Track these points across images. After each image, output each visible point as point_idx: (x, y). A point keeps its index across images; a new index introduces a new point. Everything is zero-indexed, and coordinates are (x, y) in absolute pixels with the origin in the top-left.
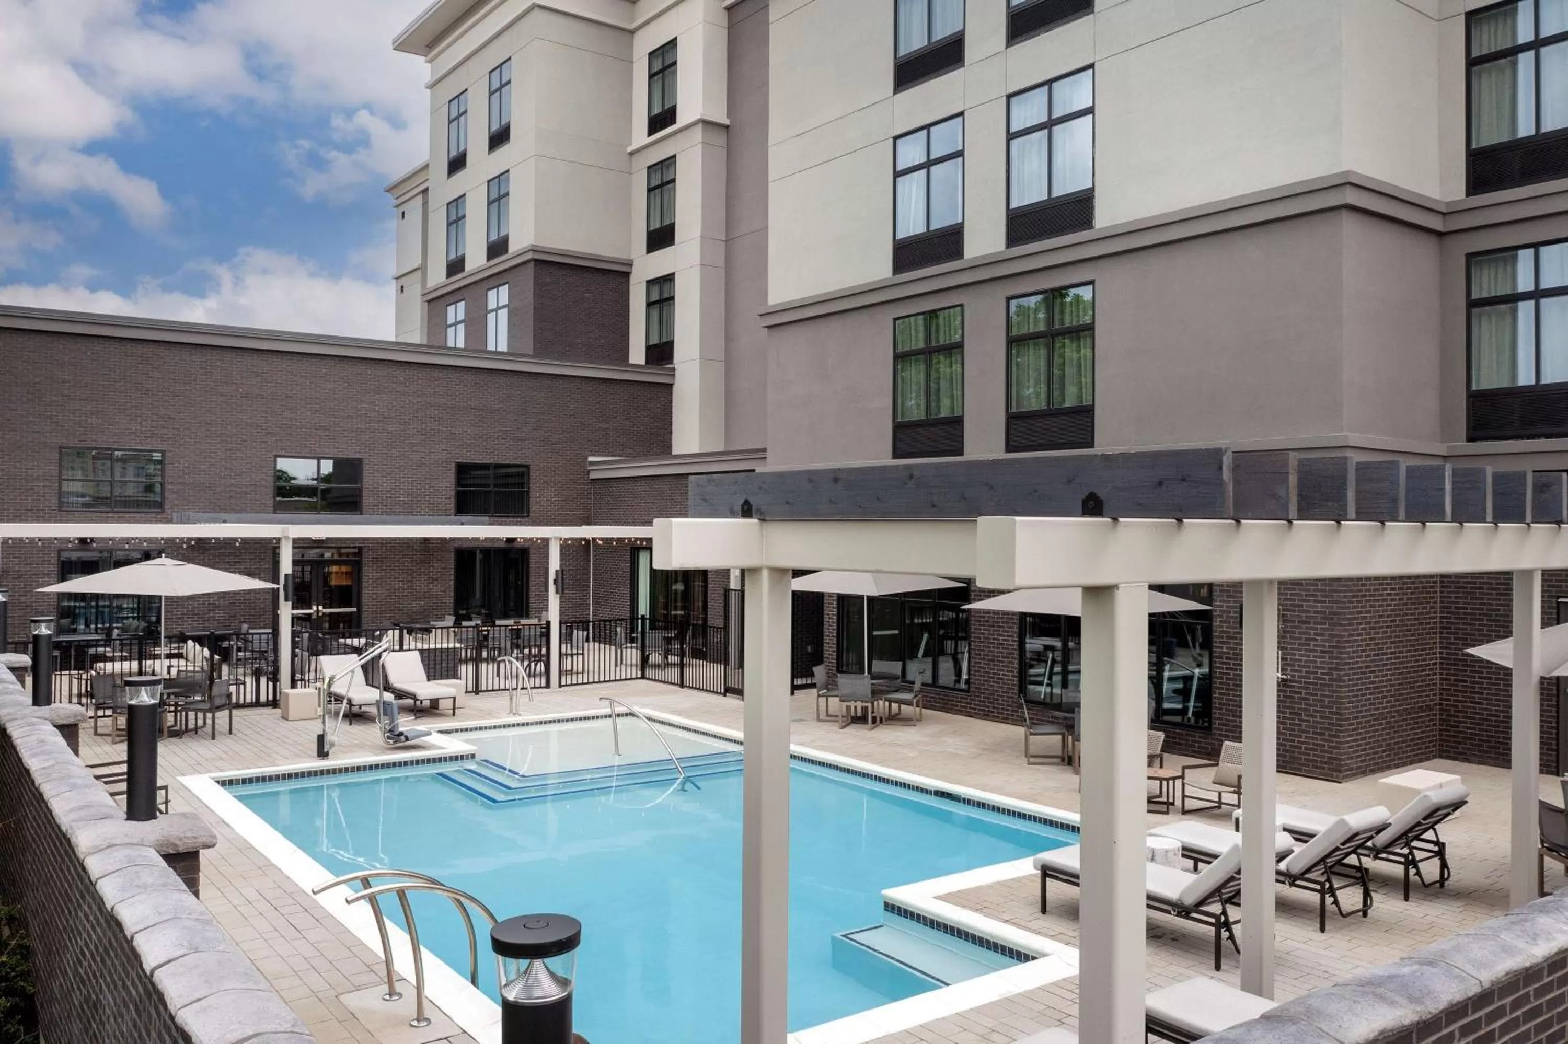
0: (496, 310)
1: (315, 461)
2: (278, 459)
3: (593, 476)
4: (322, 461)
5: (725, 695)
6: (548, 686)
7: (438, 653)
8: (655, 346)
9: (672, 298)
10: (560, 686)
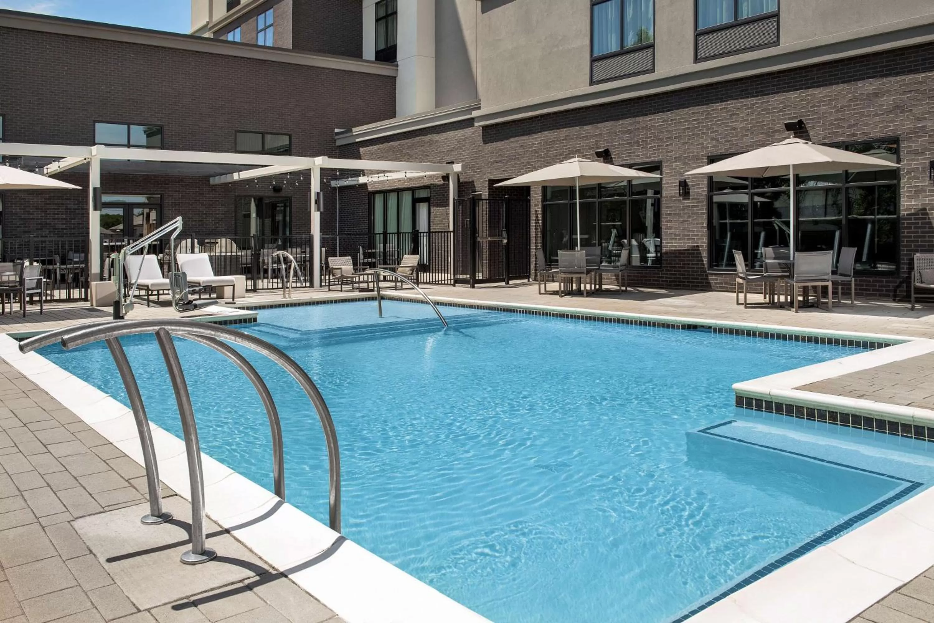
0: (265, 29)
1: (126, 126)
2: (97, 124)
3: (338, 143)
4: (132, 127)
5: (454, 285)
6: (312, 286)
7: (223, 258)
8: (382, 50)
9: (395, 13)
10: (321, 286)
